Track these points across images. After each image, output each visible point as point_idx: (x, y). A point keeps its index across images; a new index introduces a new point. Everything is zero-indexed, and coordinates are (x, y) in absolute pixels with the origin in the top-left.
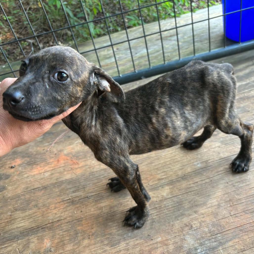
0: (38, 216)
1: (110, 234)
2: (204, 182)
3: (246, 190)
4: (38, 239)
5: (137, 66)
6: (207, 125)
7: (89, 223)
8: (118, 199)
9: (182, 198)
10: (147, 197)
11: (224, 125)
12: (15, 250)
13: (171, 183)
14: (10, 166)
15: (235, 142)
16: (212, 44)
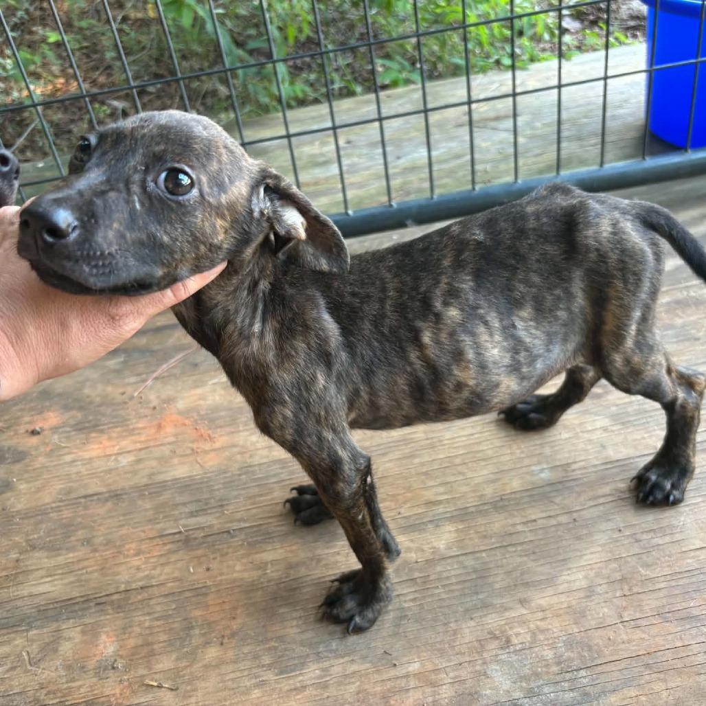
0: (89, 570)
1: (281, 639)
2: (553, 522)
3: (670, 556)
4: (83, 632)
5: (398, 191)
6: (574, 364)
7: (224, 602)
8: (313, 544)
9: (488, 559)
10: (389, 549)
11: (621, 368)
12: (20, 656)
13: (462, 515)
14: (31, 428)
15: (649, 420)
16: (608, 147)
